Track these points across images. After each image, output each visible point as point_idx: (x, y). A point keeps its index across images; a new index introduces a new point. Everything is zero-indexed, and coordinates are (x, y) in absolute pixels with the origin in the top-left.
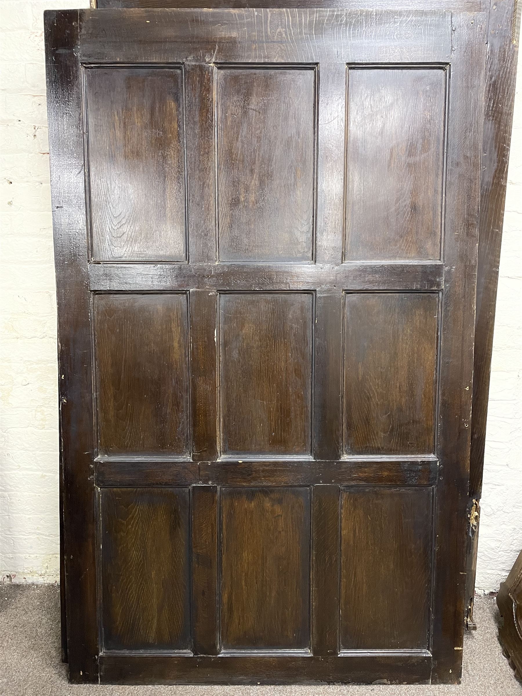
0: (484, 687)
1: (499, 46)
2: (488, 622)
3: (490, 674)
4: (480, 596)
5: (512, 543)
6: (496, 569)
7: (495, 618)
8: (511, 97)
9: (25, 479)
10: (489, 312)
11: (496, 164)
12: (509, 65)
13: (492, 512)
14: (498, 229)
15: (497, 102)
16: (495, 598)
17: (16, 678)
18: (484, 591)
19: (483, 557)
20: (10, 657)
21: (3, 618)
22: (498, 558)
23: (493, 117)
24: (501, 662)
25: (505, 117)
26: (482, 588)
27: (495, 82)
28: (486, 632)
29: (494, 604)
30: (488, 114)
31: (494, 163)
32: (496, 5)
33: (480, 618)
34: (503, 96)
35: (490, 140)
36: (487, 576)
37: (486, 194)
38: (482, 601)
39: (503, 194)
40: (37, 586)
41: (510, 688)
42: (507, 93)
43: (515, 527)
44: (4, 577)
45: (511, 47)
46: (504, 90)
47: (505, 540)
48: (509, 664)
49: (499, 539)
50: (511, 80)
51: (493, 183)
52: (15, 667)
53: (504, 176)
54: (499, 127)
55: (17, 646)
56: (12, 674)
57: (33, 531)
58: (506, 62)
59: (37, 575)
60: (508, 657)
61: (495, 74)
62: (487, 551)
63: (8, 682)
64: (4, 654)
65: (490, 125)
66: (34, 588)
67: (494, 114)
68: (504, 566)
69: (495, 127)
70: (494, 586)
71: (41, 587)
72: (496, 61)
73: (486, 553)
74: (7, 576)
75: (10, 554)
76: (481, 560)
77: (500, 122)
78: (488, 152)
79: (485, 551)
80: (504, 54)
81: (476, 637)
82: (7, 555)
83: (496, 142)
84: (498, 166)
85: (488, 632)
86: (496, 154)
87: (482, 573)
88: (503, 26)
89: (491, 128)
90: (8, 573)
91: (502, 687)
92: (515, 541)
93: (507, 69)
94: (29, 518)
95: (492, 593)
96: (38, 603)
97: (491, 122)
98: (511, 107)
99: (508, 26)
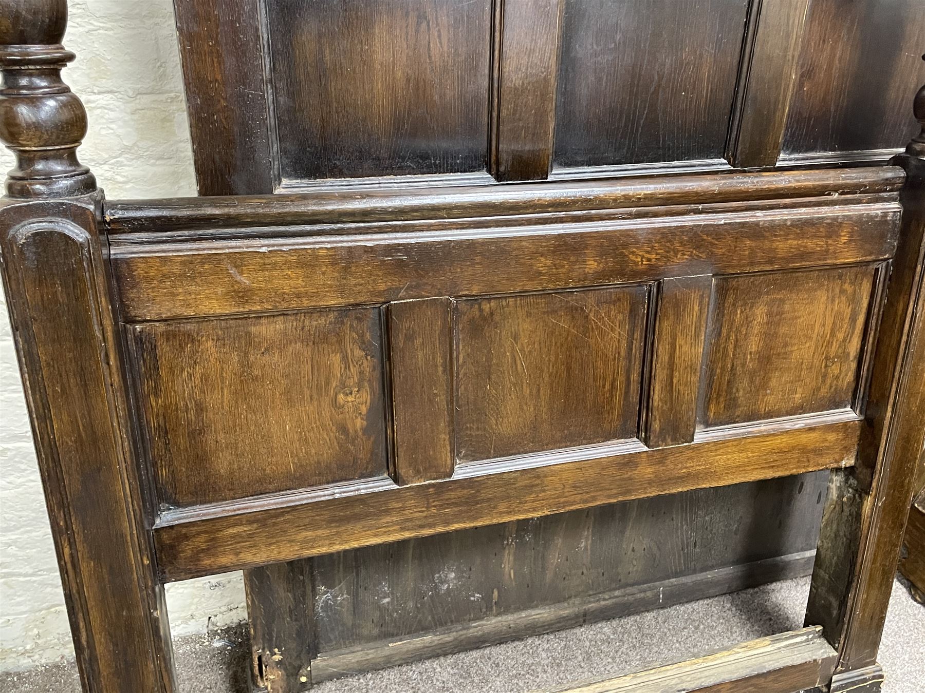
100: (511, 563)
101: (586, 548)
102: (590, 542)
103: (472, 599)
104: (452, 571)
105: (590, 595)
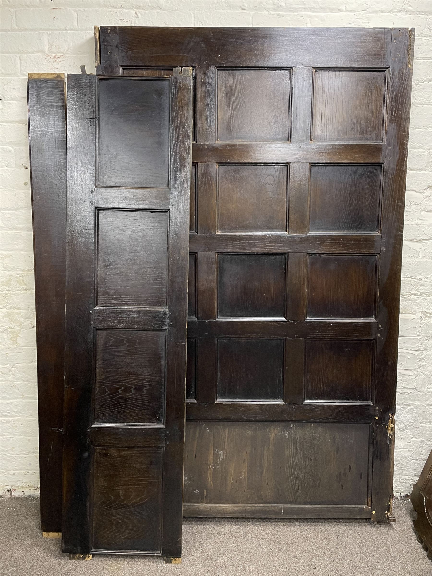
0: (403, 565)
1: (398, 69)
2: (405, 518)
3: (408, 555)
4: (397, 498)
5: (422, 453)
6: (410, 475)
7: (410, 514)
8: (408, 106)
9: (27, 406)
10: (397, 266)
11: (398, 155)
12: (406, 83)
13: (404, 427)
14: (401, 203)
15: (397, 110)
16: (410, 500)
17: (23, 567)
18: (401, 494)
19: (399, 464)
20: (17, 551)
21: (7, 523)
22: (411, 465)
23: (395, 120)
24: (416, 546)
25: (403, 121)
26: (399, 492)
27: (396, 95)
28: (404, 524)
29: (409, 504)
30: (391, 118)
31: (397, 154)
32: (396, 40)
33: (398, 514)
34: (402, 106)
35: (393, 138)
36: (402, 481)
37: (391, 177)
38: (399, 503)
39: (404, 177)
40: (34, 498)
41: (424, 564)
42: (405, 103)
43: (423, 439)
44: (6, 491)
45: (407, 70)
46: (403, 101)
47: (416, 450)
48: (423, 548)
49: (411, 450)
50: (407, 93)
51: (396, 170)
52: (21, 559)
53: (405, 164)
54: (400, 129)
55: (22, 544)
56: (20, 564)
57: (32, 451)
58: (404, 81)
59: (34, 489)
60: (421, 542)
61: (396, 89)
62: (401, 460)
63: (16, 570)
64: (11, 549)
65: (393, 126)
66: (31, 499)
67: (396, 119)
68: (416, 472)
69: (397, 128)
70: (408, 489)
71: (37, 499)
72: (396, 80)
73: (401, 461)
74: (8, 490)
75: (12, 471)
76: (397, 467)
77: (400, 124)
78: (392, 146)
79: (400, 460)
80: (402, 75)
81: (395, 529)
82: (9, 471)
83: (398, 139)
84: (400, 156)
85: (405, 525)
86: (398, 148)
87: (398, 479)
88: (401, 54)
89: (394, 129)
90: (8, 488)
91: (417, 564)
92: (423, 451)
93: (405, 86)
94: (29, 440)
95: (407, 496)
96: (36, 511)
97: (393, 124)
98: (408, 113)
99: (404, 54)
100: (211, 478)
101: (245, 478)
102: (246, 475)
103: (195, 492)
104: (186, 476)
105: (248, 503)
